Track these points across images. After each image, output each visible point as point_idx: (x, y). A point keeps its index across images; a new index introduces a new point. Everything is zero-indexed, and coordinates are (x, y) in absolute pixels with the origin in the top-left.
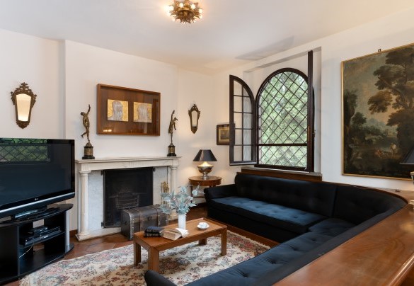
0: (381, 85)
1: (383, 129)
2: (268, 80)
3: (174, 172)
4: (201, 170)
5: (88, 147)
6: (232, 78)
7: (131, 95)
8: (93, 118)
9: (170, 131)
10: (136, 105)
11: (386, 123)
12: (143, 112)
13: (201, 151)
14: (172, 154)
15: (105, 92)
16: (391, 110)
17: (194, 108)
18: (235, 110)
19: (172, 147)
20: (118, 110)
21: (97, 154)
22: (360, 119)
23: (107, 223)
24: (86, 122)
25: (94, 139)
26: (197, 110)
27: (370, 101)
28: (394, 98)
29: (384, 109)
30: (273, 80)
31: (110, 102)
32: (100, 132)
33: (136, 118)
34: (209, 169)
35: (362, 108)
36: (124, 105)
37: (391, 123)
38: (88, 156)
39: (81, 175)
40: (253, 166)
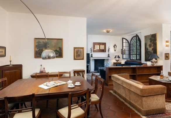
0: (151, 42)
1: (151, 51)
2: (132, 38)
3: (109, 60)
4: (116, 60)
5: (92, 55)
6: (123, 38)
7: (100, 44)
8: (92, 49)
9: (108, 51)
10: (101, 46)
11: (151, 50)
12: (102, 47)
13: (116, 56)
14: (109, 56)
15: (95, 44)
16: (152, 47)
17: (115, 45)
18: (124, 46)
19: (109, 55)
20: (97, 47)
21: (93, 56)
22: (147, 49)
23: (95, 70)
24: (91, 50)
25: (93, 53)
26: (116, 45)
27: (149, 45)
28: (153, 45)
29: (151, 47)
30: (134, 38)
31: (96, 46)
32: (93, 52)
33: (101, 49)
34: (118, 60)
35: (148, 47)
36: (98, 46)
37: (152, 50)
38: (92, 56)
39: (91, 60)
40: (129, 60)
